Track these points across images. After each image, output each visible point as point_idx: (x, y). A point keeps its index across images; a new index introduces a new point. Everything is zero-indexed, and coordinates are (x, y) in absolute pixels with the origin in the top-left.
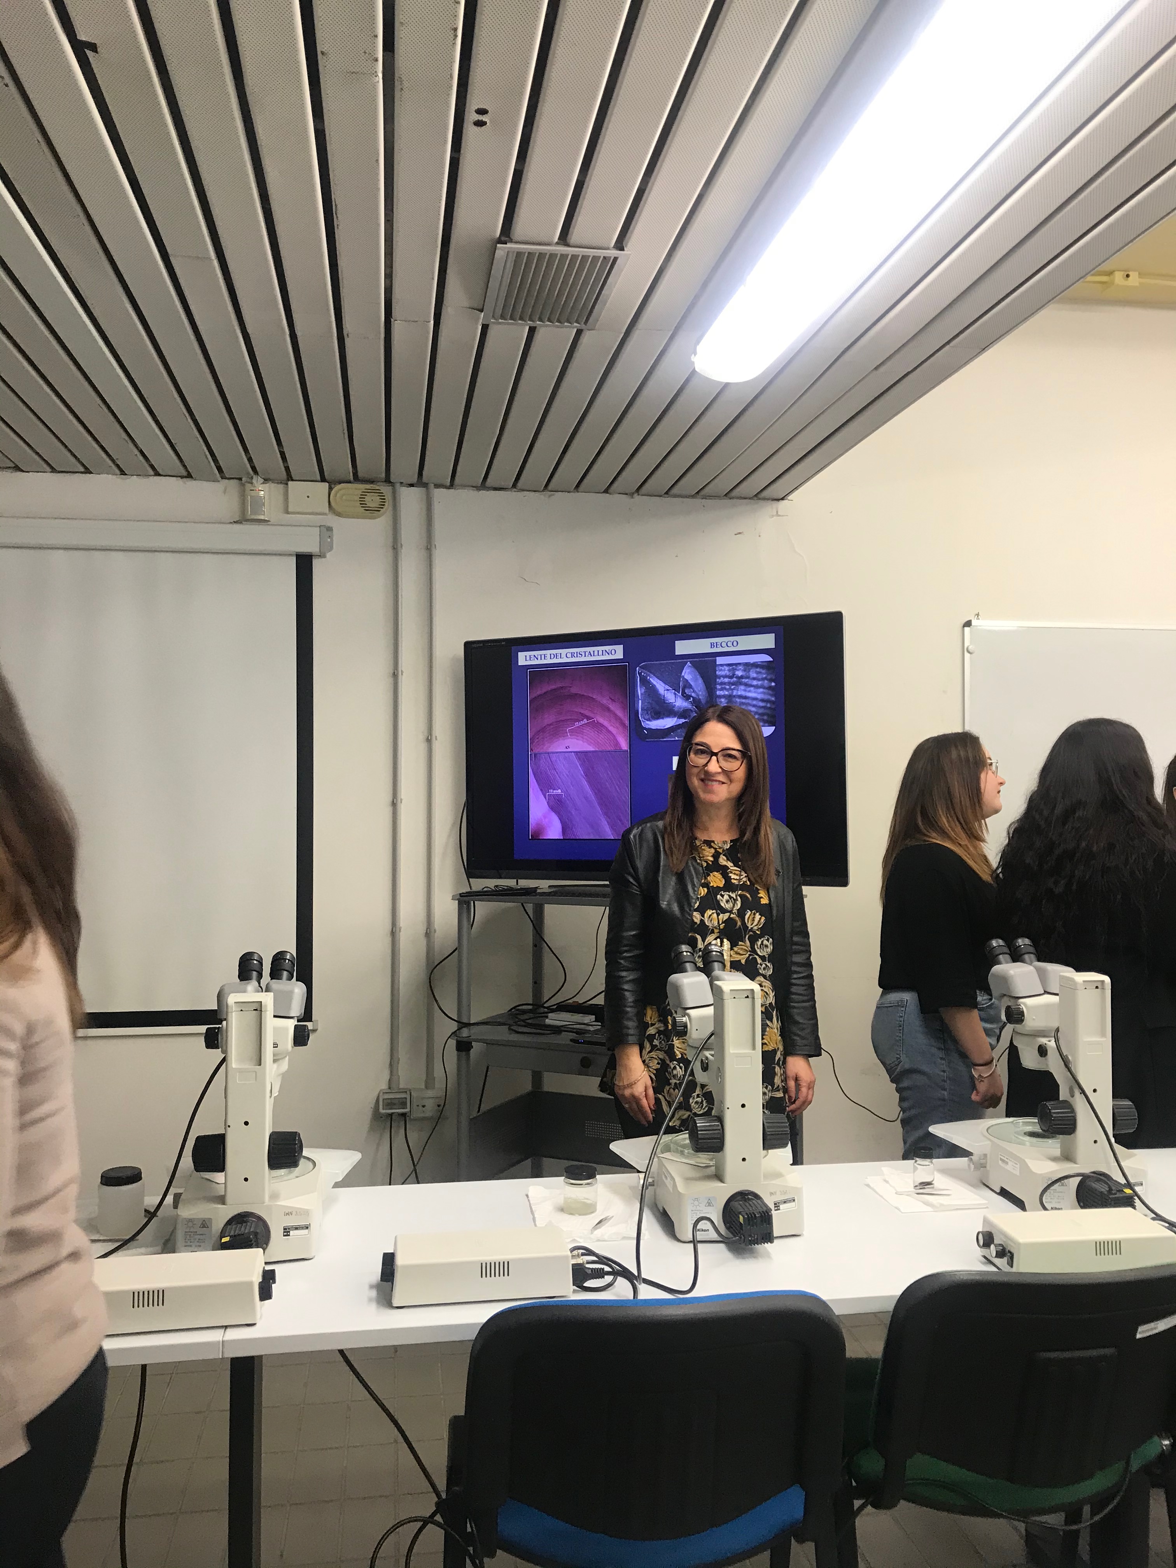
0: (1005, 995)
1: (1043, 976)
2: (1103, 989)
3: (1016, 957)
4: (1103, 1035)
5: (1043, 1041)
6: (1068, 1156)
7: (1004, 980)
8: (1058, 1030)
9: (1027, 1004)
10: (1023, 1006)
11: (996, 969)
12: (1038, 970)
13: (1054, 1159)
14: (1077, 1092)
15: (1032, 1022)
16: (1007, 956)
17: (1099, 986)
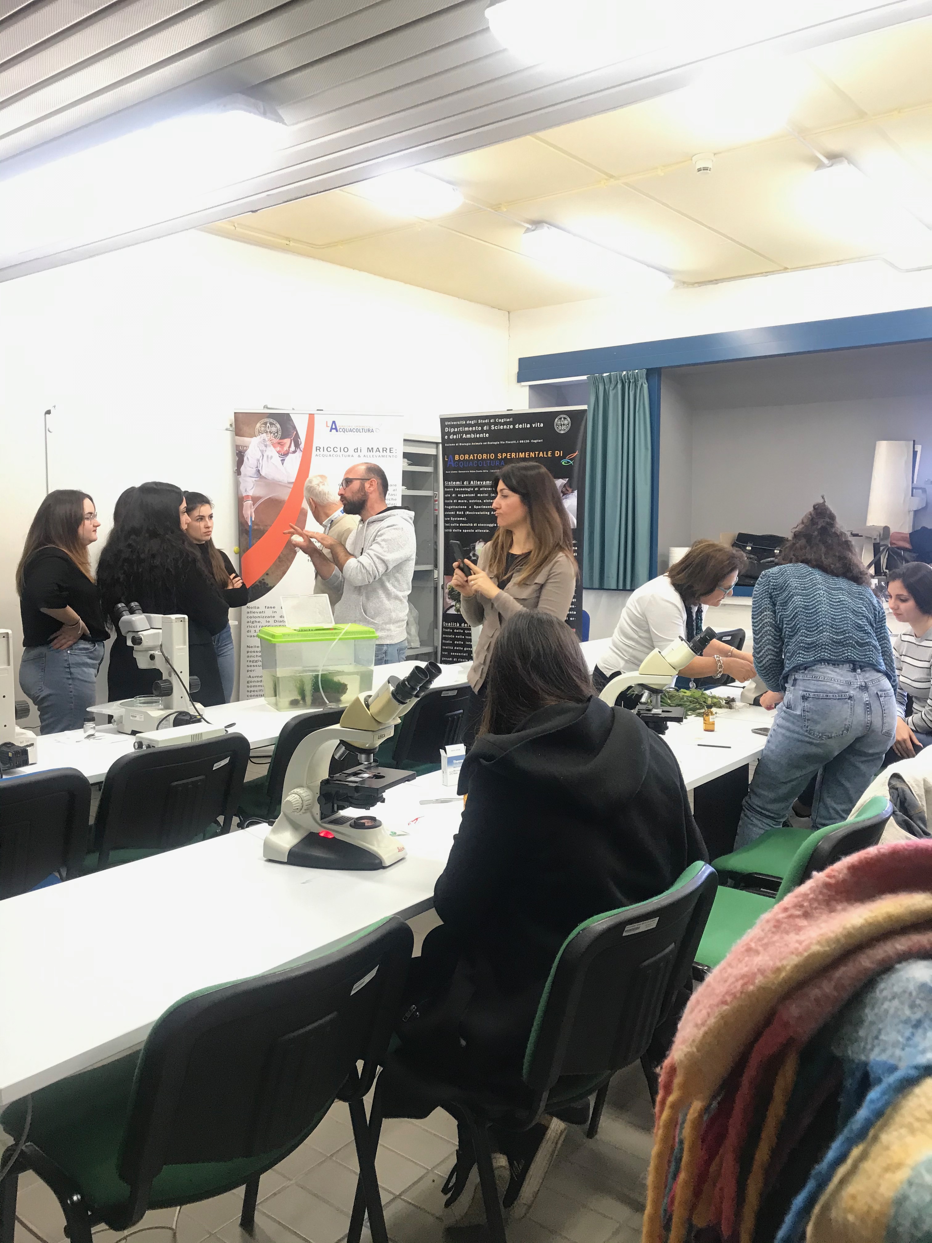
0: (129, 631)
1: (149, 620)
2: (184, 621)
3: (132, 612)
4: (185, 644)
5: (152, 652)
6: (167, 707)
7: (130, 623)
8: (161, 645)
9: (143, 635)
10: (141, 636)
11: (123, 618)
12: (146, 616)
13: (161, 709)
14: (173, 674)
15: (146, 643)
16: (128, 612)
17: (182, 620)
